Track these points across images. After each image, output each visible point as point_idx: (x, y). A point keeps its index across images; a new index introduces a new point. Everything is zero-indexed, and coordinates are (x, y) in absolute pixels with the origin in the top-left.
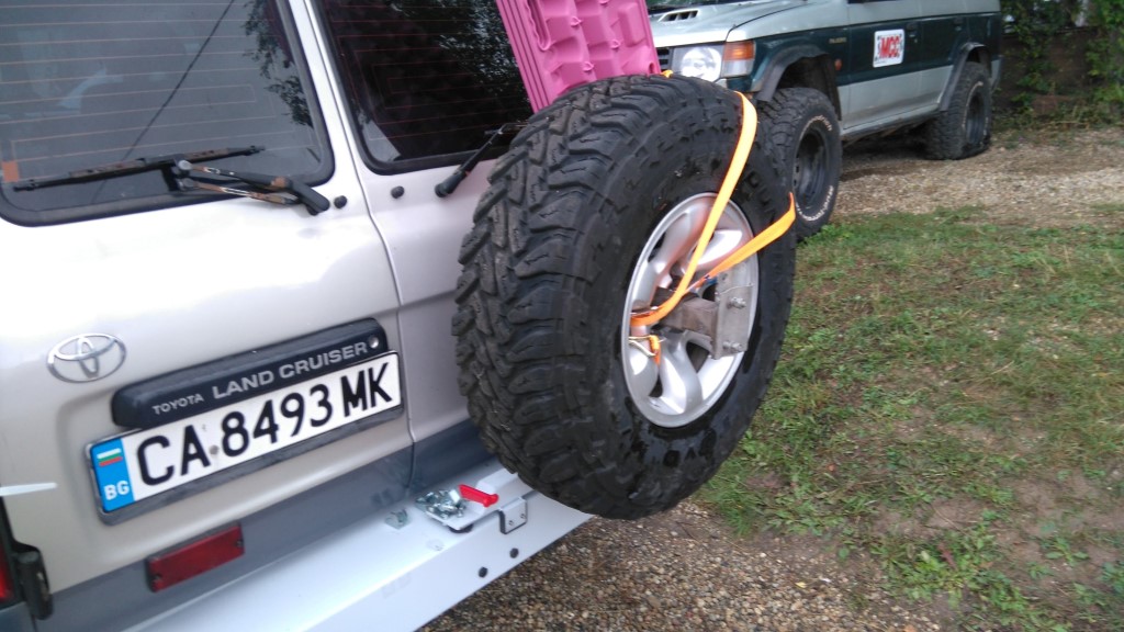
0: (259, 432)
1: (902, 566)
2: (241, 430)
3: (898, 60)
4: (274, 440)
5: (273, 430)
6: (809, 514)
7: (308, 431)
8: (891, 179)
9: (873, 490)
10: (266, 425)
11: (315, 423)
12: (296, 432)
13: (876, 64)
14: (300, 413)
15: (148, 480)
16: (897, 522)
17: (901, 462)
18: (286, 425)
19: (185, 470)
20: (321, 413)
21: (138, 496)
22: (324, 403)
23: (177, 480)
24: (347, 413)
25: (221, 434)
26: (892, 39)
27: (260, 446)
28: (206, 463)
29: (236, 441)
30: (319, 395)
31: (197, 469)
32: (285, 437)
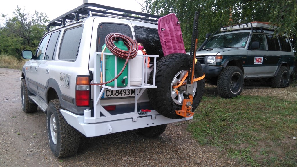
0: (120, 94)
1: (231, 153)
2: (118, 92)
3: (261, 63)
4: (122, 95)
5: (122, 94)
6: (216, 143)
7: (126, 96)
8: (260, 90)
9: (230, 141)
10: (121, 93)
11: (127, 95)
12: (125, 95)
13: (255, 64)
14: (125, 93)
15: (106, 96)
16: (233, 146)
17: (237, 136)
18: (123, 94)
19: (111, 96)
20: (128, 94)
21: (105, 97)
22: (129, 92)
23: (109, 97)
24: (132, 95)
25: (116, 92)
26: (259, 58)
27: (120, 96)
28: (113, 96)
29: (117, 94)
30: (128, 91)
31: (112, 96)
32: (123, 96)
